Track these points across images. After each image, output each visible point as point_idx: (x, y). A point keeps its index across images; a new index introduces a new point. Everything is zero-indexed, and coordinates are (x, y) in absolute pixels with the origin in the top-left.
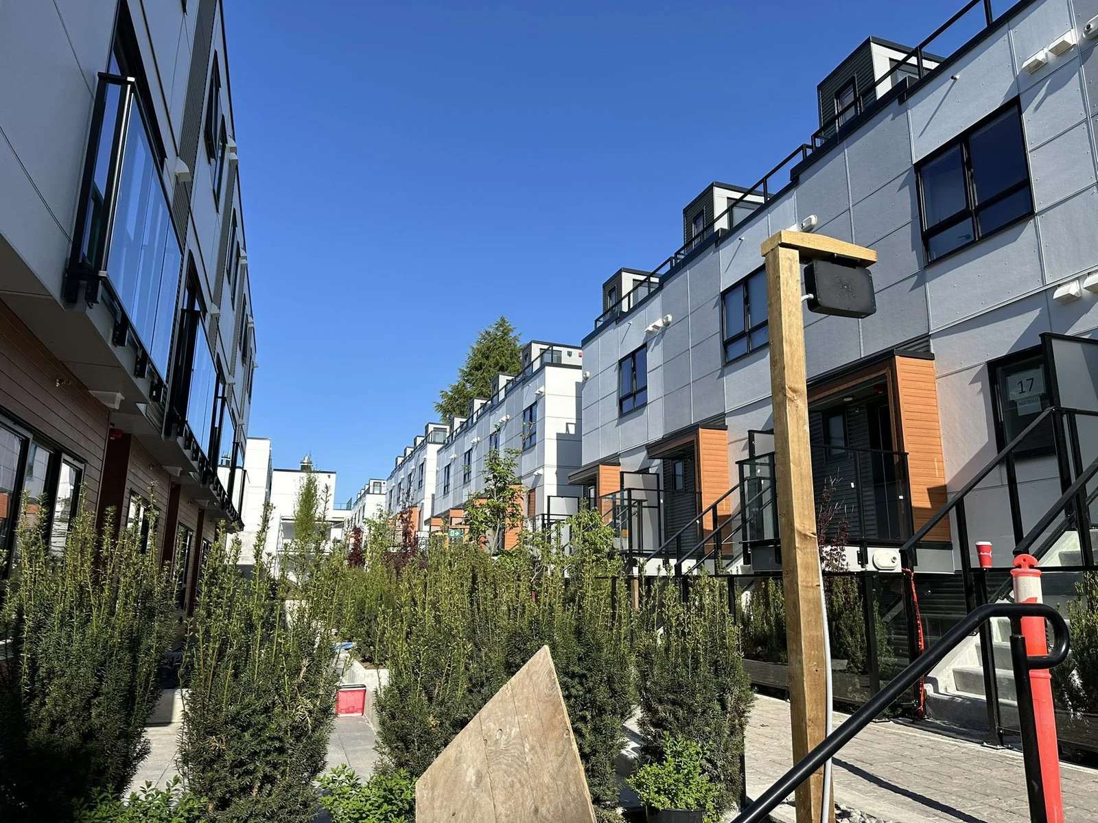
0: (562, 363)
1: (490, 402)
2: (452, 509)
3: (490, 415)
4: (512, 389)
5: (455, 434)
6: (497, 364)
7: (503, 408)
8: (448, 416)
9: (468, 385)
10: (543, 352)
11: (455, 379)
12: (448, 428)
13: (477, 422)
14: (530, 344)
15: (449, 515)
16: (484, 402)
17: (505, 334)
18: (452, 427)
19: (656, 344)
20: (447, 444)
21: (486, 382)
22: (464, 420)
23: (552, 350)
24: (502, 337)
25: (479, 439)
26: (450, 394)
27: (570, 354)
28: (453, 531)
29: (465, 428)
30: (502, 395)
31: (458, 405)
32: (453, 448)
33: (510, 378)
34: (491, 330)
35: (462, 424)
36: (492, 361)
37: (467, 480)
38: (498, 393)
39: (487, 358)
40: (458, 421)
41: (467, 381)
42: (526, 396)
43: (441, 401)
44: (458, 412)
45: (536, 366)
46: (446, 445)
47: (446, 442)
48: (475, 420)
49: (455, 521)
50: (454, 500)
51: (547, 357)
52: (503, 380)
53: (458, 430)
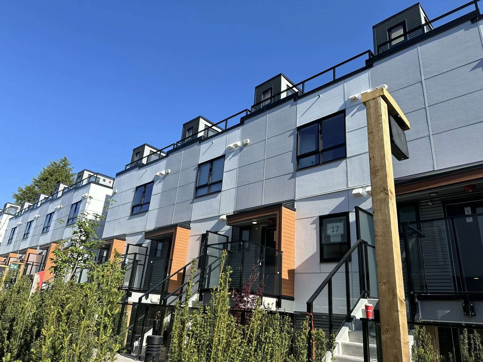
0: (100, 183)
1: (51, 197)
2: (11, 252)
3: (50, 204)
4: (67, 192)
5: (23, 211)
6: (56, 180)
7: (60, 201)
8: (19, 202)
9: (36, 187)
10: (90, 176)
11: (30, 183)
12: (19, 207)
13: (40, 206)
14: (84, 171)
15: (8, 256)
16: (47, 196)
17: (65, 166)
18: (22, 207)
19: (159, 182)
20: (17, 216)
21: (48, 188)
22: (31, 204)
23: (97, 177)
24: (63, 167)
25: (39, 216)
26: (25, 190)
27: (104, 180)
28: (13, 265)
29: (31, 209)
30: (60, 194)
31: (27, 196)
32: (21, 218)
33: (67, 186)
34: (58, 162)
35: (29, 206)
36: (54, 178)
37: (25, 237)
38: (57, 193)
39: (51, 176)
40: (27, 205)
41: (36, 185)
42: (76, 197)
43: (17, 193)
44: (26, 200)
45: (85, 182)
46: (16, 217)
47: (17, 215)
48: (39, 205)
49: (12, 260)
50: (14, 247)
51: (93, 179)
52: (62, 187)
53: (26, 210)
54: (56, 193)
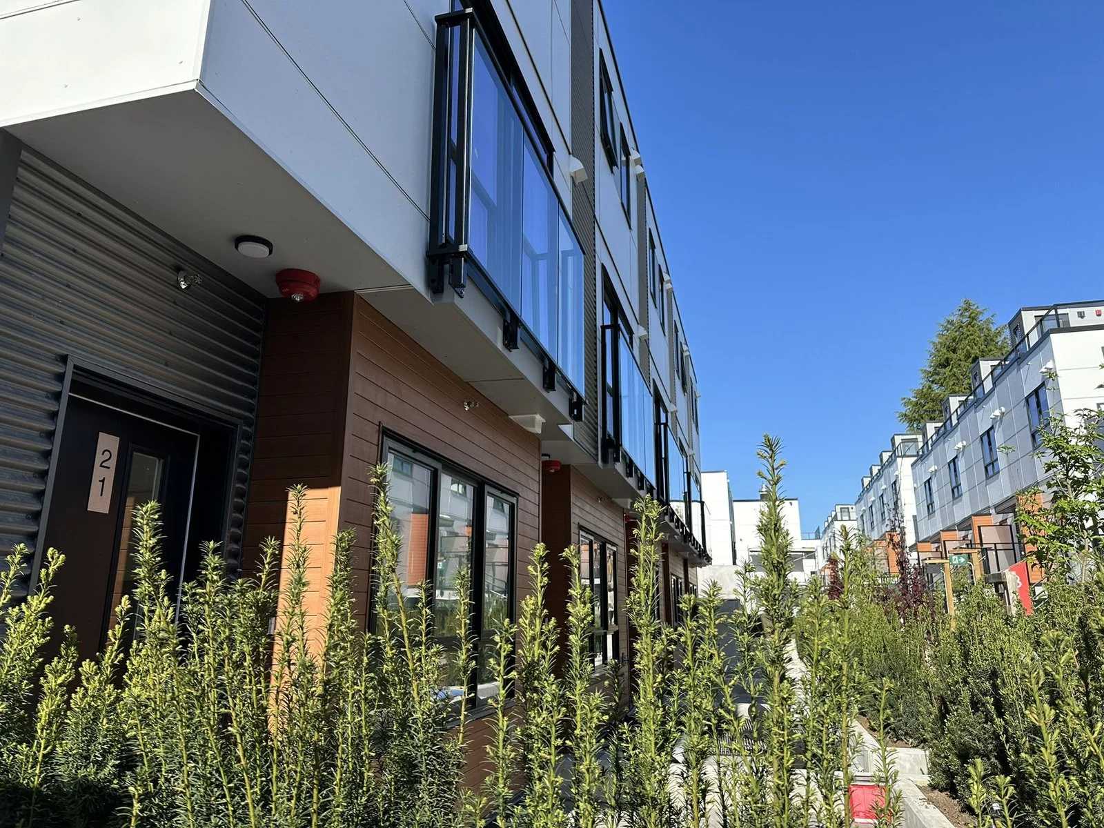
0: (1072, 326)
1: (972, 397)
2: (942, 531)
3: (975, 412)
4: (1001, 375)
5: (930, 442)
6: (968, 356)
7: (995, 399)
8: (915, 426)
9: (935, 386)
10: (1040, 321)
11: (919, 383)
12: (920, 438)
13: (958, 423)
14: (1019, 313)
15: (939, 539)
16: (963, 398)
17: (973, 319)
18: (924, 435)
20: (922, 456)
21: (958, 379)
22: (940, 425)
23: (1057, 314)
24: (970, 324)
25: (965, 443)
26: (914, 400)
27: (1081, 315)
28: (956, 557)
29: (942, 434)
30: (988, 385)
31: (926, 411)
32: (931, 458)
33: (996, 363)
34: (954, 319)
35: (938, 430)
36: (961, 354)
37: (956, 495)
38: (982, 383)
39: (954, 351)
40: (931, 428)
41: (933, 382)
42: (1028, 378)
43: (904, 410)
44: (926, 418)
45: (1034, 338)
46: (921, 458)
47: (921, 453)
48: (955, 421)
49: (950, 546)
50: (943, 520)
51: (1049, 324)
52: (985, 367)
53: (934, 438)
54: (979, 386)
